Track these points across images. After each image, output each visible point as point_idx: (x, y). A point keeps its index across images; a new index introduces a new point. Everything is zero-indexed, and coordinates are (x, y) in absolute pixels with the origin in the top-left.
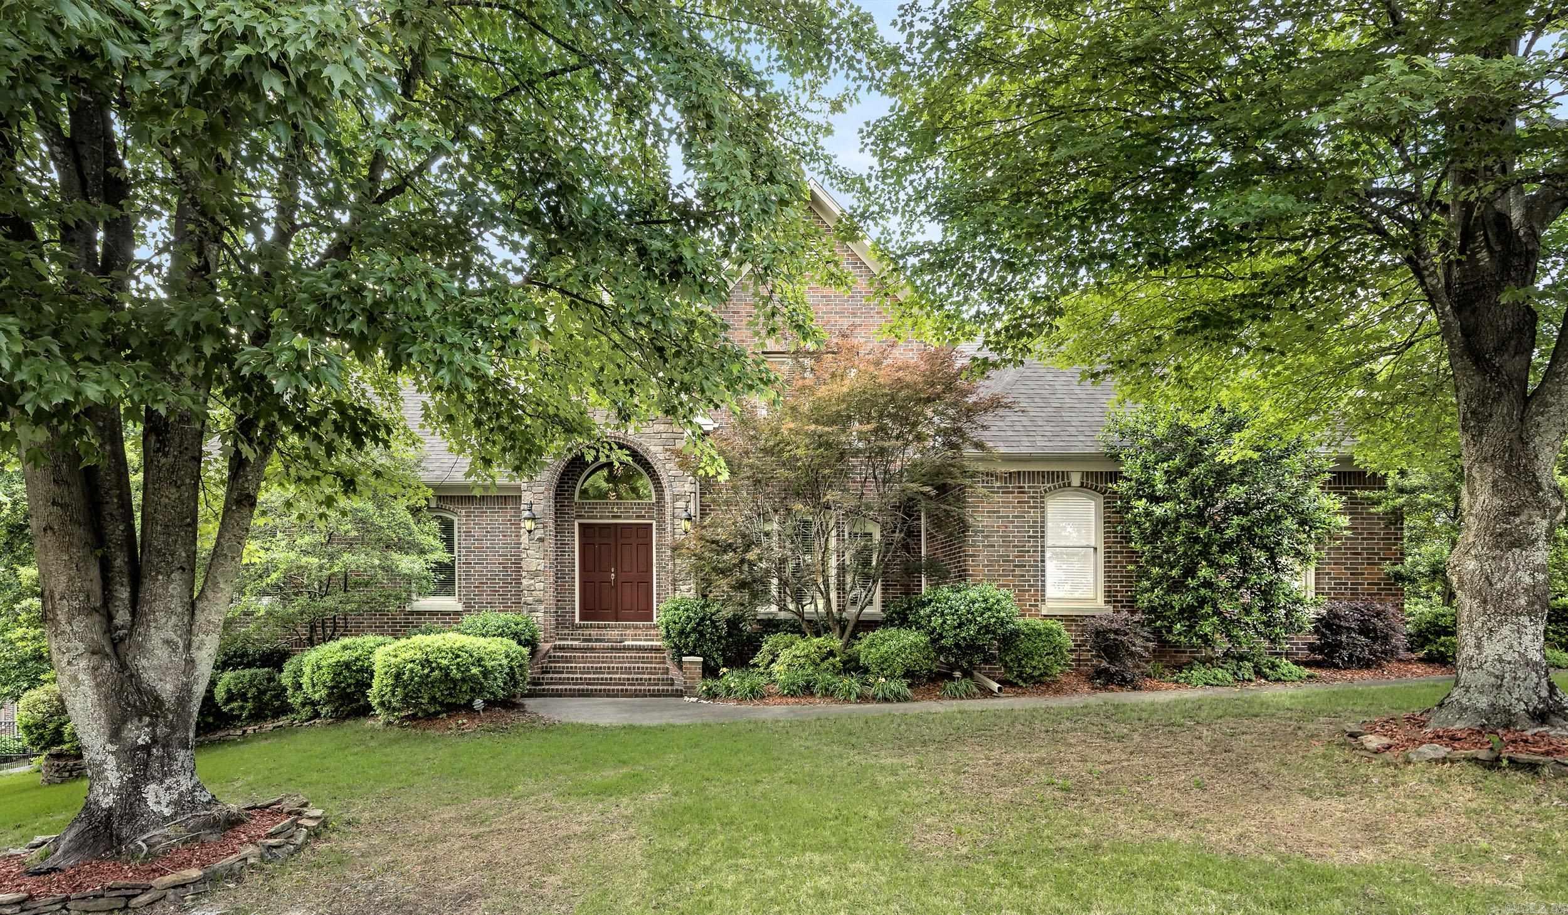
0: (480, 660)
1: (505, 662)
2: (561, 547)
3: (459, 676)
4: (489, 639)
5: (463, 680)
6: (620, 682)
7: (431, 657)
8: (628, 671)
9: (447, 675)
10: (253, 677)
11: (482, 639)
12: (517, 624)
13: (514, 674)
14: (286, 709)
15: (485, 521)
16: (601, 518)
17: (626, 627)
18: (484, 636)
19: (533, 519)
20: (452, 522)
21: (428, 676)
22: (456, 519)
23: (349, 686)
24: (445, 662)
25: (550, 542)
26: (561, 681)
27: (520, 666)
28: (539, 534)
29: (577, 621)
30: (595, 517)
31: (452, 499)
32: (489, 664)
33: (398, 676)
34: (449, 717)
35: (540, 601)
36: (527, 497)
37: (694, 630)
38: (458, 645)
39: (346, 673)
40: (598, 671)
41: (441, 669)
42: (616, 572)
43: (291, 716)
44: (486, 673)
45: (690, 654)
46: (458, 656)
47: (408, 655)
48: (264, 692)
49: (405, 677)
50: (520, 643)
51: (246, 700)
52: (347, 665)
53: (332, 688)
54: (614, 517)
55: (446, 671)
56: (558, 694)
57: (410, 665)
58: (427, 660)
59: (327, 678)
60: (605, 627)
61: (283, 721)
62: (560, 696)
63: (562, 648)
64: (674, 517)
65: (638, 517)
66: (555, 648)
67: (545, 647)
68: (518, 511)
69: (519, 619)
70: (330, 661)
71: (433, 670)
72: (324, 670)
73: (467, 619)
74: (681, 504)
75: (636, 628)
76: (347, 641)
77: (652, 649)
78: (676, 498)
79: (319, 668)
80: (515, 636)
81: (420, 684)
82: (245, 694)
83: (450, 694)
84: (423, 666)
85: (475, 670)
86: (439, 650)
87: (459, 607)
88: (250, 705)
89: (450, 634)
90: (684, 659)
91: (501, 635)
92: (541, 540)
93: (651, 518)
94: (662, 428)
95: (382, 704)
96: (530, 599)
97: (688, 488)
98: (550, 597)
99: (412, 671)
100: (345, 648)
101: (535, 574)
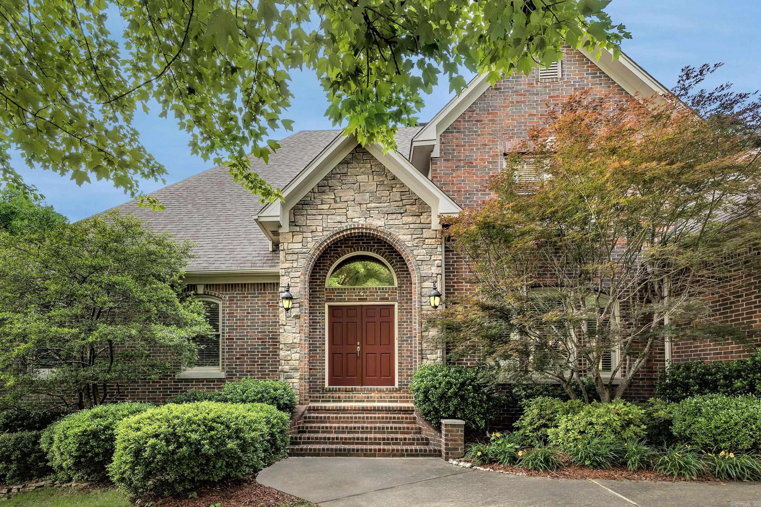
0: (238, 431)
1: (266, 430)
2: (313, 324)
3: (212, 451)
4: (249, 405)
5: (218, 455)
6: (376, 442)
7: (179, 431)
8: (381, 430)
9: (198, 451)
10: (18, 441)
11: (241, 406)
12: (275, 390)
13: (275, 440)
14: (48, 471)
15: (246, 304)
16: (349, 300)
17: (371, 391)
18: (243, 401)
19: (290, 298)
20: (217, 305)
21: (173, 452)
22: (220, 303)
23: (97, 455)
24: (194, 436)
25: (305, 319)
26: (318, 441)
27: (282, 432)
28: (295, 312)
29: (327, 386)
30: (344, 300)
31: (217, 286)
32: (248, 436)
33: (138, 453)
34: (200, 495)
35: (296, 369)
36: (284, 281)
37: (456, 394)
38: (212, 415)
39: (93, 443)
40: (351, 431)
41: (191, 444)
42: (361, 346)
43: (52, 476)
44: (244, 447)
45: (450, 417)
46: (212, 429)
47: (149, 429)
48: (29, 455)
49: (146, 455)
50: (279, 408)
51: (11, 462)
52: (95, 434)
53: (80, 457)
54: (360, 300)
55: (196, 447)
56: (316, 453)
57: (152, 441)
58: (174, 434)
59: (73, 447)
60: (352, 391)
61: (46, 482)
62: (318, 455)
63: (315, 410)
64: (421, 295)
65: (382, 299)
66: (310, 410)
67: (301, 408)
68: (275, 295)
69: (277, 385)
70: (77, 430)
71: (180, 446)
72: (70, 440)
73: (228, 386)
74: (428, 284)
75: (380, 391)
76: (98, 409)
77: (401, 410)
78: (423, 279)
79: (66, 437)
80: (274, 400)
81: (165, 462)
82: (9, 457)
83: (202, 471)
84: (168, 442)
85: (231, 445)
86: (190, 422)
87: (223, 375)
88: (13, 467)
89: (205, 403)
90: (443, 421)
91: (260, 400)
92: (297, 317)
93: (394, 300)
94: (410, 219)
95: (122, 480)
96: (286, 368)
97: (434, 270)
98: (305, 366)
99: (153, 447)
100: (95, 416)
101: (291, 346)
